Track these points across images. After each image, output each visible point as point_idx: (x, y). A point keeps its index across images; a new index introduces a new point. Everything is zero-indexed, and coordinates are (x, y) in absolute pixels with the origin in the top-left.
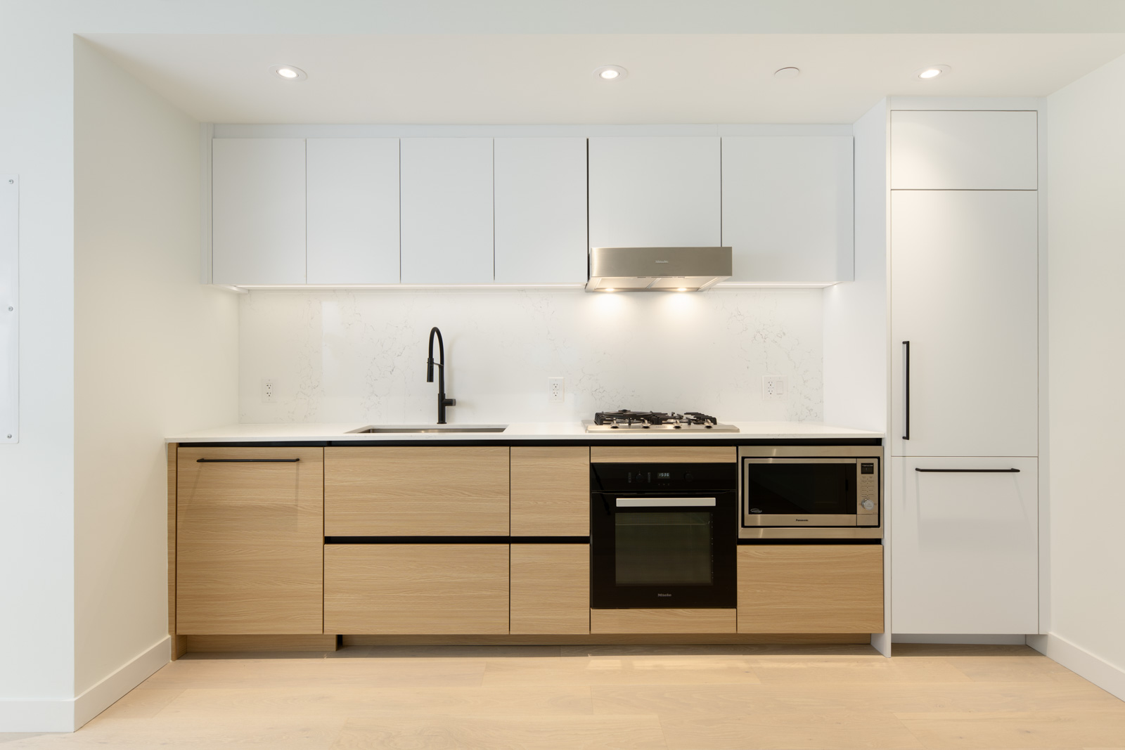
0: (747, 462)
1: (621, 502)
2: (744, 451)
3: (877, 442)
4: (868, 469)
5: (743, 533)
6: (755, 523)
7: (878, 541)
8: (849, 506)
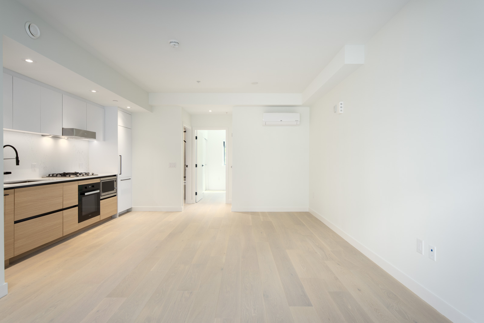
0: (102, 181)
1: (86, 194)
4: (115, 181)
5: (101, 198)
7: (116, 195)
8: (113, 189)
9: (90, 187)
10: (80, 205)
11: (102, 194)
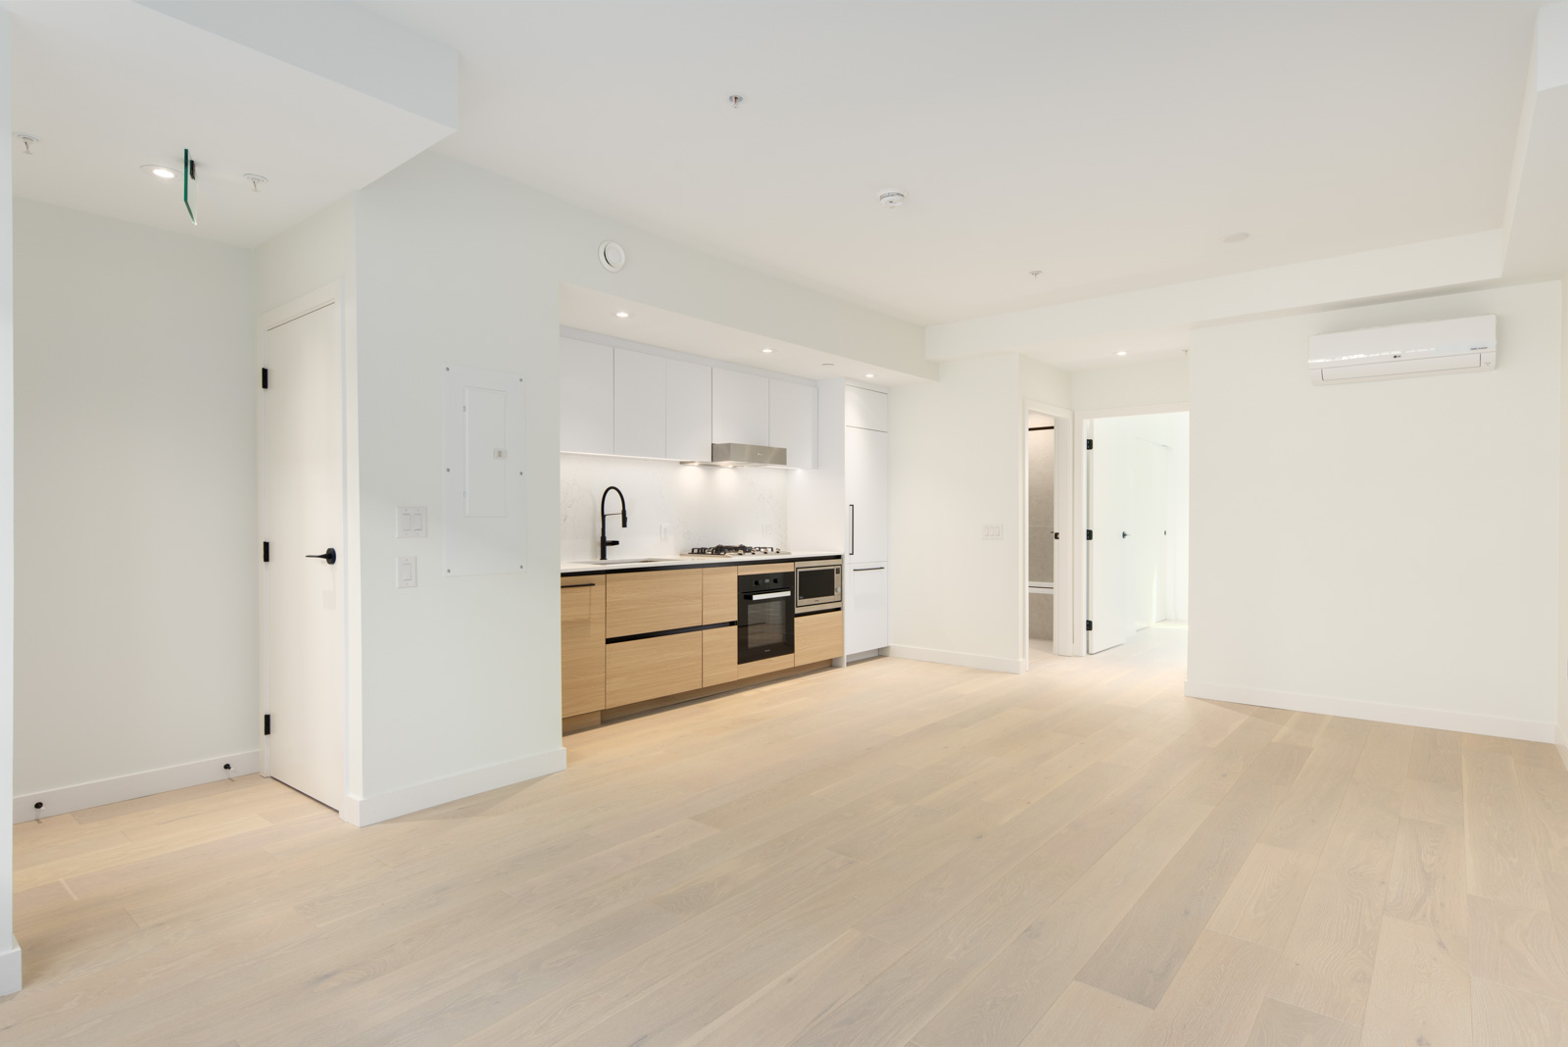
0: (799, 570)
1: (756, 597)
2: (799, 564)
3: (838, 557)
4: (838, 572)
5: (797, 611)
6: (802, 605)
7: (839, 609)
8: (830, 591)
9: (767, 581)
10: (742, 624)
11: (801, 602)
